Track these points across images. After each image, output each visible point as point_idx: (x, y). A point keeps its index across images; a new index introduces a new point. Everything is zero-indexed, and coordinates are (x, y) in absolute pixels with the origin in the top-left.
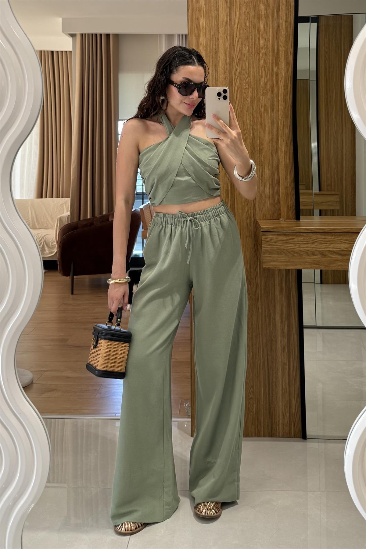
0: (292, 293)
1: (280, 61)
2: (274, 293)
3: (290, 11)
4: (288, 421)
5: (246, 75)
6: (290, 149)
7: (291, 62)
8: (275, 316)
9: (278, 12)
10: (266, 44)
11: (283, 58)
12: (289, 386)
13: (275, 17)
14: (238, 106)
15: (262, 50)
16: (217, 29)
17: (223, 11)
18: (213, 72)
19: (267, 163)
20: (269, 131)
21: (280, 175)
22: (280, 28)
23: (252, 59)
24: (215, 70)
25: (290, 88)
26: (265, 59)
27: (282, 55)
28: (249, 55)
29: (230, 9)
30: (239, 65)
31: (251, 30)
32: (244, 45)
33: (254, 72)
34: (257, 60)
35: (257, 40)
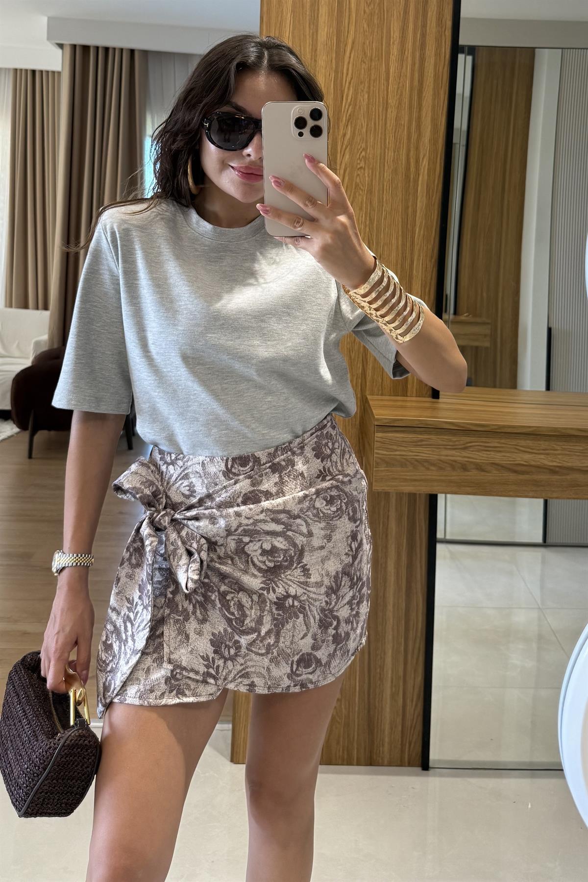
0: (419, 525)
1: (424, 124)
3: (445, 36)
4: (400, 740)
5: (361, 144)
6: (431, 279)
7: (443, 128)
8: (386, 562)
9: (424, 35)
10: (399, 92)
11: (429, 119)
12: (405, 680)
13: (418, 43)
15: (392, 101)
16: (313, 57)
17: (326, 27)
22: (426, 64)
23: (373, 117)
25: (438, 172)
26: (396, 118)
27: (426, 113)
28: (368, 108)
29: (339, 22)
30: (349, 127)
31: (374, 64)
32: (360, 91)
33: (376, 140)
34: (382, 120)
35: (385, 83)
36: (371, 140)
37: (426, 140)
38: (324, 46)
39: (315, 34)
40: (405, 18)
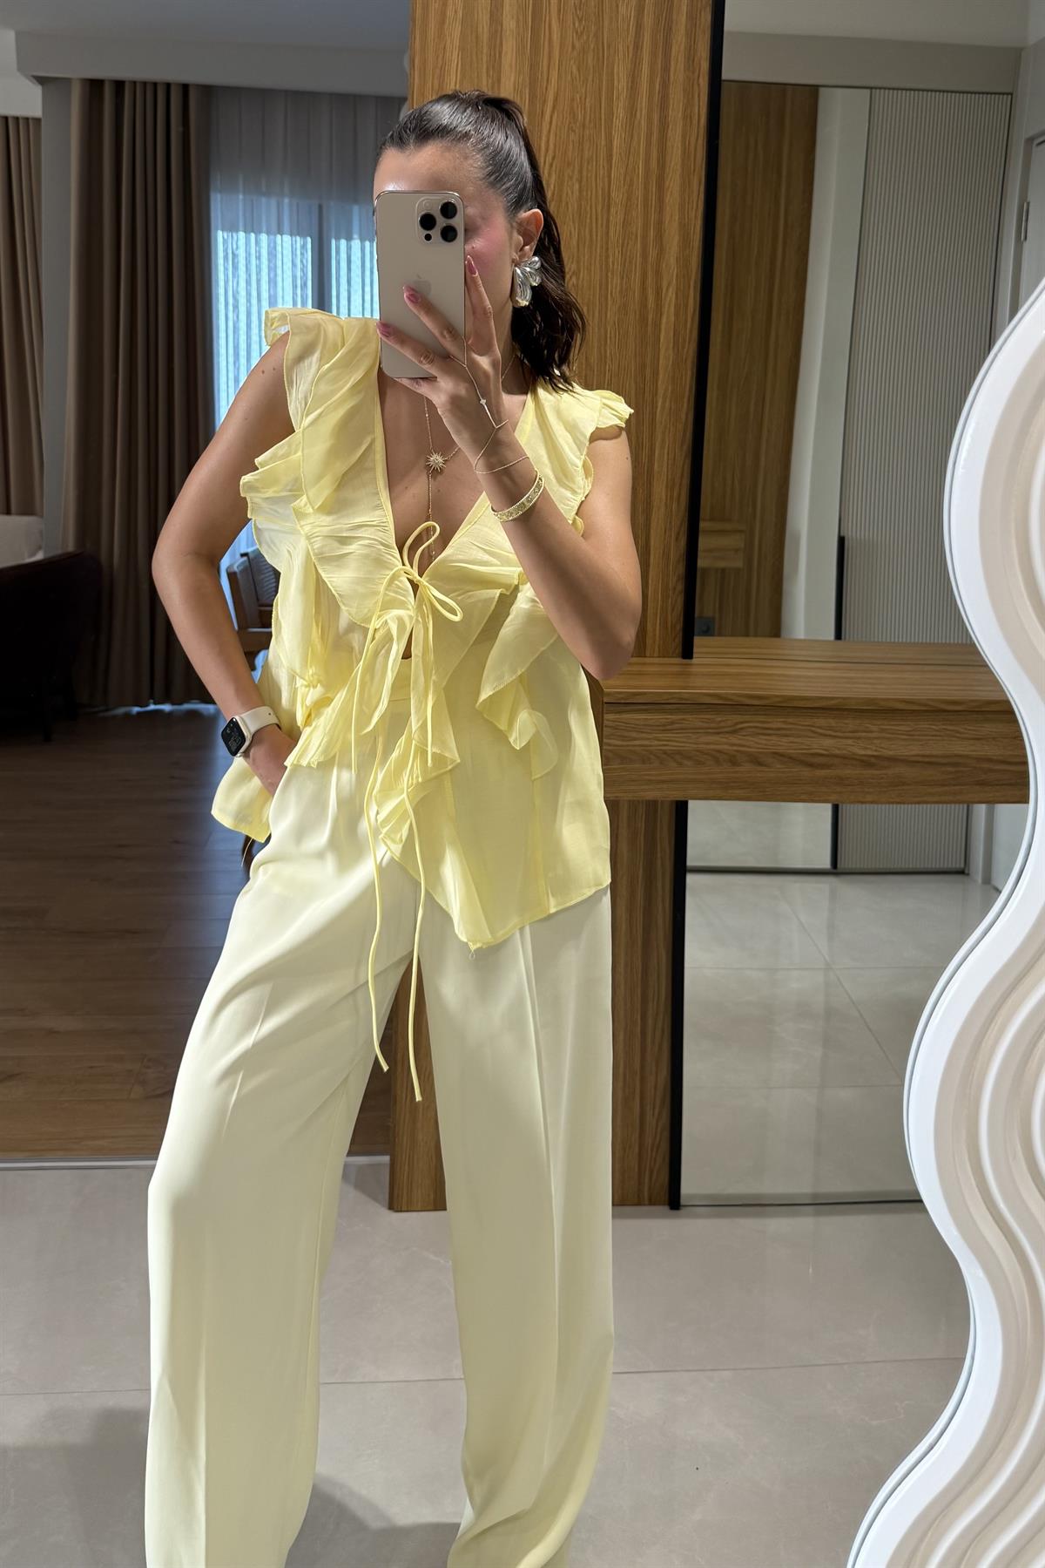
0: (661, 847)
1: (667, 232)
3: (699, 85)
4: (636, 1166)
6: (682, 475)
7: (698, 239)
9: (665, 85)
10: (627, 178)
11: (675, 225)
12: (643, 1078)
13: (655, 100)
15: (617, 196)
17: (513, 75)
21: (652, 542)
22: (668, 135)
23: (588, 221)
25: (692, 309)
26: (624, 222)
27: (672, 216)
28: (580, 206)
29: (534, 66)
31: (588, 132)
32: (566, 179)
33: (593, 257)
34: (602, 225)
35: (605, 165)
36: (586, 257)
37: (672, 258)
39: (496, 85)
40: (636, 58)
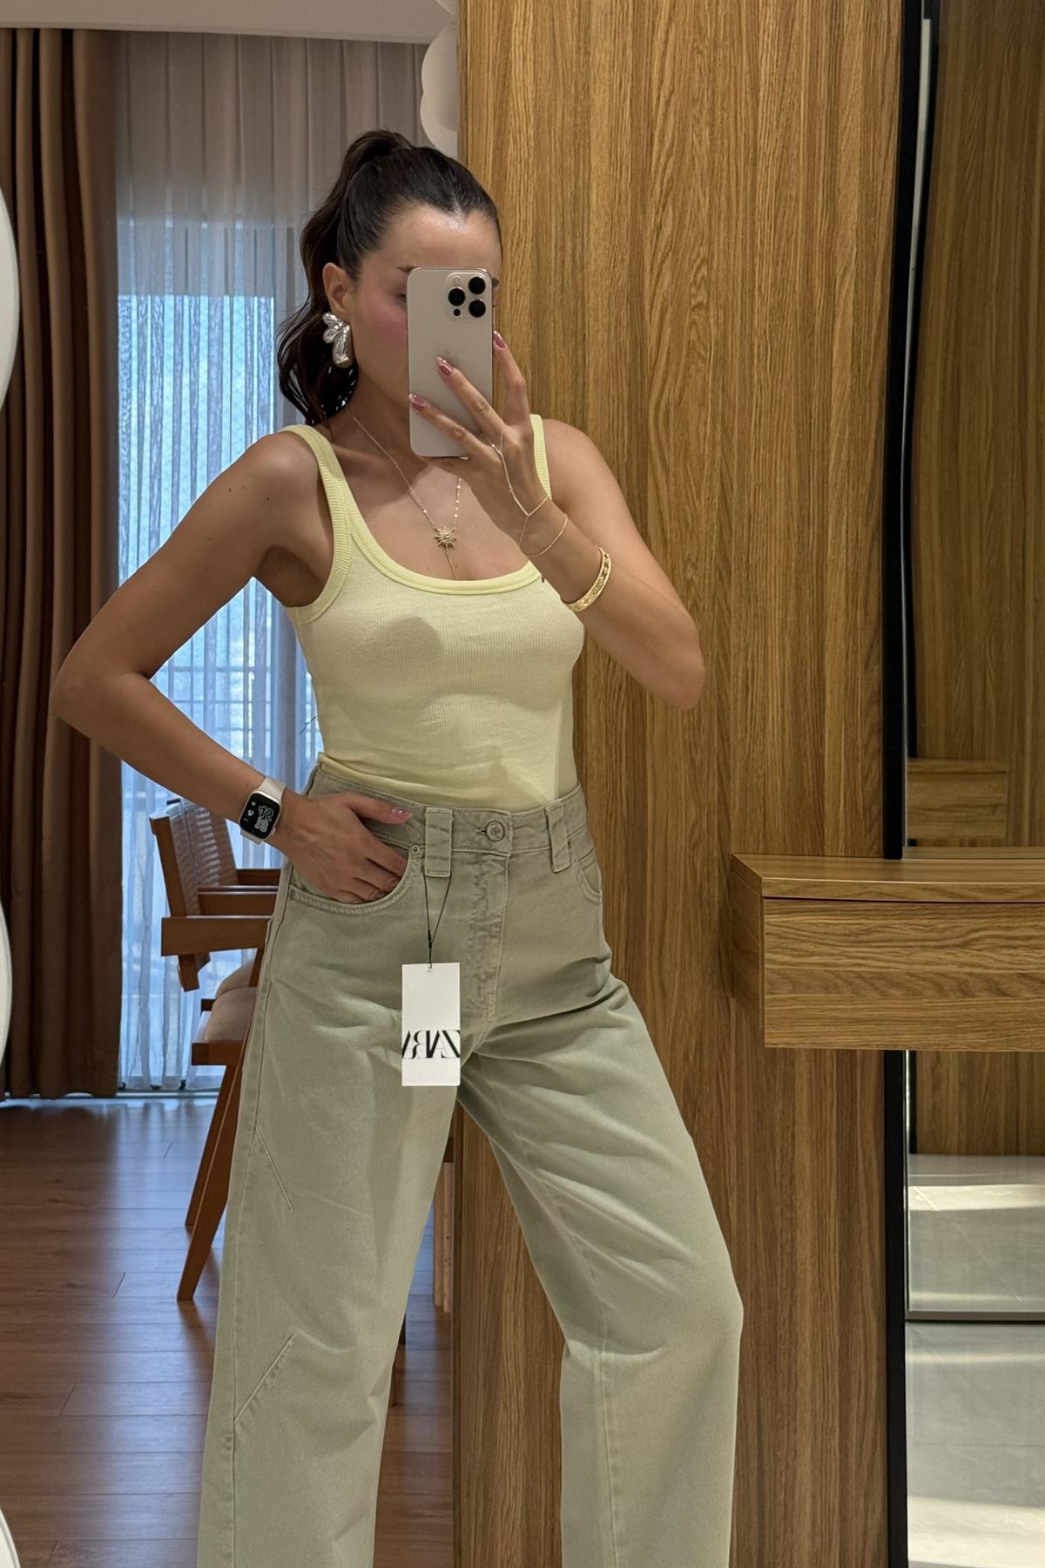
0: (864, 1154)
1: (842, 195)
2: (790, 1155)
5: (697, 249)
6: (870, 564)
7: (888, 203)
8: (793, 1239)
10: (784, 118)
11: (854, 184)
12: (844, 1520)
14: (665, 381)
15: (768, 145)
16: (582, 44)
18: (563, 231)
19: (775, 624)
20: (790, 492)
21: (827, 673)
22: (845, 52)
23: (725, 182)
24: (573, 223)
25: (879, 307)
26: (777, 182)
27: (848, 169)
28: (712, 162)
30: (670, 208)
31: (722, 56)
32: (691, 120)
33: (734, 237)
34: (745, 188)
35: (749, 99)
36: (722, 237)
37: (850, 232)
38: (606, 19)
